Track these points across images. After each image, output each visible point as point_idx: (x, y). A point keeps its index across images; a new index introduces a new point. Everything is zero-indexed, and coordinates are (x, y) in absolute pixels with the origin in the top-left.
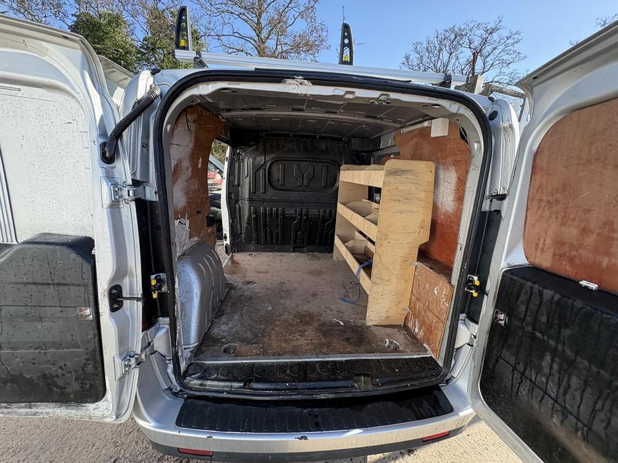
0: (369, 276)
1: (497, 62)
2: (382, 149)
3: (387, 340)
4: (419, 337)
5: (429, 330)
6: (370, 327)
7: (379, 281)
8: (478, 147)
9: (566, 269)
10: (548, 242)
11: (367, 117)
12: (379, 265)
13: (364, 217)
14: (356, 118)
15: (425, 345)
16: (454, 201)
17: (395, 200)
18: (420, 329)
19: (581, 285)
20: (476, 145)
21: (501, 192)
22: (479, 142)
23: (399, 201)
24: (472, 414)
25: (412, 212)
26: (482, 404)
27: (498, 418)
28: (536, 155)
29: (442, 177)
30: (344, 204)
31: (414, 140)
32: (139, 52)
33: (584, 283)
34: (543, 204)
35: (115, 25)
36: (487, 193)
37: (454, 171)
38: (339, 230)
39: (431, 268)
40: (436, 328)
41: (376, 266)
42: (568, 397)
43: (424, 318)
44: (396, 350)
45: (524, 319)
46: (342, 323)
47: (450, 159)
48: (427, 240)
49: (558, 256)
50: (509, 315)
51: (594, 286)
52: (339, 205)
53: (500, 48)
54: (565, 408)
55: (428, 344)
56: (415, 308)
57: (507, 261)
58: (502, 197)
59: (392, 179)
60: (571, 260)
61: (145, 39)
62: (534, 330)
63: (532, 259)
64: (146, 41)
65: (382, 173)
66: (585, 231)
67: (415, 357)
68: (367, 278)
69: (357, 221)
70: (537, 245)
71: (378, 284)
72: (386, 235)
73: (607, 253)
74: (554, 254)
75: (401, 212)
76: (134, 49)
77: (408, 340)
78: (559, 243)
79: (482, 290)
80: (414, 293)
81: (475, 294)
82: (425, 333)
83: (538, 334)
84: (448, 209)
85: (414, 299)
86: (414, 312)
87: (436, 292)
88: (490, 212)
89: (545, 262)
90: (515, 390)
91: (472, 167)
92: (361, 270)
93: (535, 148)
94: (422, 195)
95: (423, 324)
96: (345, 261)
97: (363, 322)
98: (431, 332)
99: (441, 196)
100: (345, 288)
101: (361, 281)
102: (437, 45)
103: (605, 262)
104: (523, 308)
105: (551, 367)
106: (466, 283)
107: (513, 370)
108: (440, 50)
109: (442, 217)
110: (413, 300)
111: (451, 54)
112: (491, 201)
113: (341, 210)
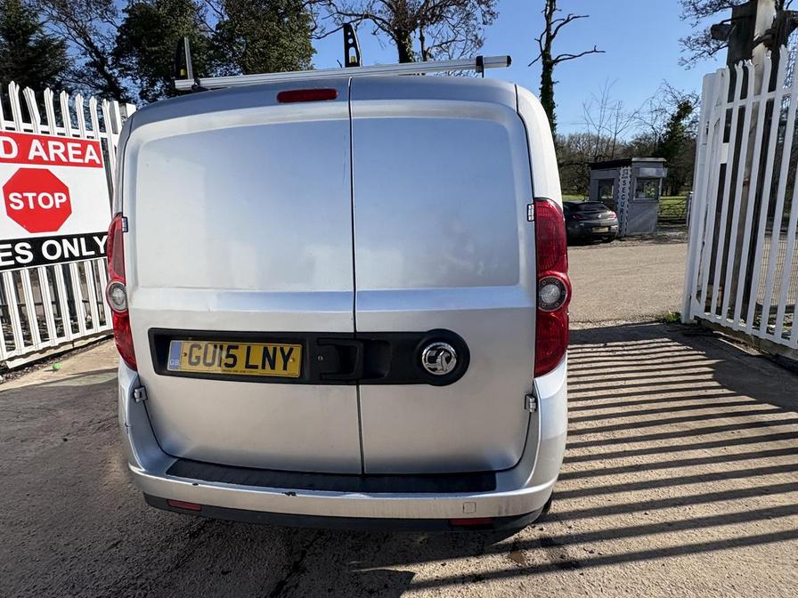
32: (212, 47)
35: (178, 12)
61: (218, 27)
64: (220, 29)
76: (204, 44)
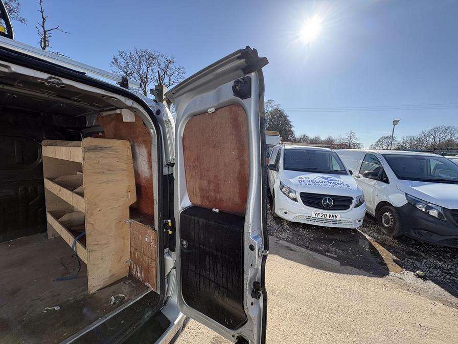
0: (84, 245)
1: (176, 81)
2: (88, 127)
3: (113, 298)
4: (141, 279)
5: (147, 271)
6: (94, 293)
7: (95, 248)
8: (153, 131)
9: (207, 204)
10: (197, 190)
11: (58, 96)
12: (92, 233)
13: (72, 190)
14: (46, 96)
15: (147, 284)
16: (148, 169)
17: (99, 173)
18: (141, 273)
19: (213, 211)
20: (152, 131)
21: (172, 162)
22: (153, 129)
23: (103, 173)
24: (183, 316)
25: (117, 181)
26: (186, 307)
27: (195, 310)
28: (183, 139)
29: (138, 151)
30: (51, 179)
31: (113, 123)
33: (214, 210)
34: (191, 168)
36: (165, 163)
37: (144, 147)
38: (49, 206)
39: (141, 222)
40: (151, 267)
41: (90, 234)
42: (218, 277)
43: (142, 262)
44: (122, 302)
45: (194, 241)
46: (57, 308)
47: (140, 139)
48: (135, 200)
49: (202, 197)
50: (188, 241)
51: (217, 210)
52: (46, 181)
53: (176, 74)
54: (218, 284)
55: (149, 282)
56: (135, 257)
57: (181, 205)
58: (172, 165)
59: (91, 155)
60: (208, 198)
62: (199, 245)
63: (193, 202)
65: (80, 149)
66: (209, 182)
67: (139, 298)
68: (83, 249)
69: (66, 195)
70: (193, 193)
71: (96, 250)
72: (96, 204)
73: (219, 192)
74: (201, 197)
75: (108, 182)
77: (133, 287)
78: (202, 190)
79: (173, 228)
80: (132, 245)
81: (170, 232)
82: (144, 274)
83: (202, 247)
84: (146, 175)
85: (133, 249)
86: (135, 261)
87: (146, 239)
88: (169, 175)
89: (198, 202)
90: (198, 286)
91: (153, 145)
92: (77, 242)
93: (182, 135)
94: (124, 166)
95: (142, 268)
96: (60, 236)
97: (86, 293)
98: (148, 272)
99: (140, 166)
100: (63, 265)
101: (78, 253)
102: (137, 59)
103: (219, 196)
104: (193, 233)
105: (210, 264)
106: (163, 226)
107: (195, 275)
108: (140, 63)
109: (144, 181)
110: (132, 252)
111: (148, 67)
112: (168, 168)
113: (49, 185)
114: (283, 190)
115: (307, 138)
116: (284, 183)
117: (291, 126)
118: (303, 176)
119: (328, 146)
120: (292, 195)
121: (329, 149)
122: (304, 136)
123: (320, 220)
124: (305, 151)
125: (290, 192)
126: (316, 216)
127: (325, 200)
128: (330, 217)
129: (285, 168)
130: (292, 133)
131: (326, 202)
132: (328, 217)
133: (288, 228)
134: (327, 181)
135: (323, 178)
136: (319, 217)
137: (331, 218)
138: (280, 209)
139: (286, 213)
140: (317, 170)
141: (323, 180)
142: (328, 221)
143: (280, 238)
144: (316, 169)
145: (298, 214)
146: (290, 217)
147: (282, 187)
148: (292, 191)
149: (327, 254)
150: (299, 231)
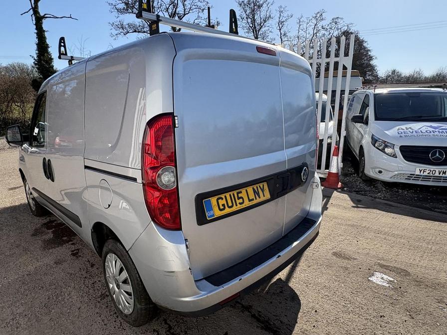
114: (376, 145)
115: (399, 76)
116: (377, 136)
117: (371, 58)
118: (404, 127)
119: (439, 84)
120: (388, 150)
121: (441, 90)
122: (394, 72)
123: (426, 178)
124: (405, 95)
125: (386, 146)
126: (422, 174)
127: (434, 154)
128: (439, 174)
129: (377, 119)
130: (372, 68)
131: (436, 155)
132: (437, 174)
133: (384, 189)
134: (437, 130)
135: (431, 127)
136: (426, 174)
137: (441, 175)
138: (372, 168)
139: (380, 172)
140: (423, 118)
141: (431, 129)
142: (438, 179)
143: (375, 198)
144: (421, 117)
145: (396, 173)
146: (386, 177)
147: (374, 141)
148: (389, 144)
149: (436, 210)
150: (398, 192)
